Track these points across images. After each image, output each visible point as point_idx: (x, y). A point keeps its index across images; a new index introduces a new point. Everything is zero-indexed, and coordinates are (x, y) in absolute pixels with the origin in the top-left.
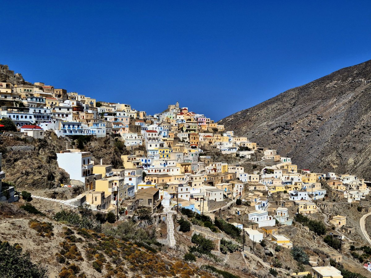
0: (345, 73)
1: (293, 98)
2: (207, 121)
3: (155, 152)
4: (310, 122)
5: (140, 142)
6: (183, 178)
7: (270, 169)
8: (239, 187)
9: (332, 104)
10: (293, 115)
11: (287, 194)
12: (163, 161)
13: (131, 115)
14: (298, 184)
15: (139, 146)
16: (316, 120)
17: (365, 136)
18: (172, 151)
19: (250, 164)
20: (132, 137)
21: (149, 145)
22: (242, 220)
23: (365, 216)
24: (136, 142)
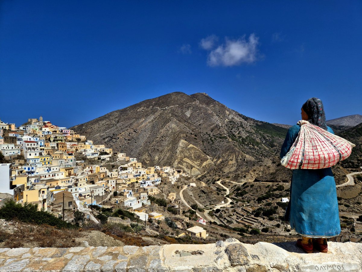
0: (147, 103)
1: (117, 117)
2: (71, 133)
3: (37, 160)
4: (130, 133)
5: (19, 152)
6: (69, 181)
7: (124, 167)
8: (112, 182)
9: (142, 122)
10: (118, 129)
11: (138, 184)
12: (46, 167)
13: (3, 127)
14: (144, 175)
15: (18, 156)
16: (133, 132)
17: (163, 142)
18: (52, 159)
19: (109, 164)
20: (9, 148)
21: (28, 154)
22: (121, 207)
23: (181, 191)
24: (14, 152)
